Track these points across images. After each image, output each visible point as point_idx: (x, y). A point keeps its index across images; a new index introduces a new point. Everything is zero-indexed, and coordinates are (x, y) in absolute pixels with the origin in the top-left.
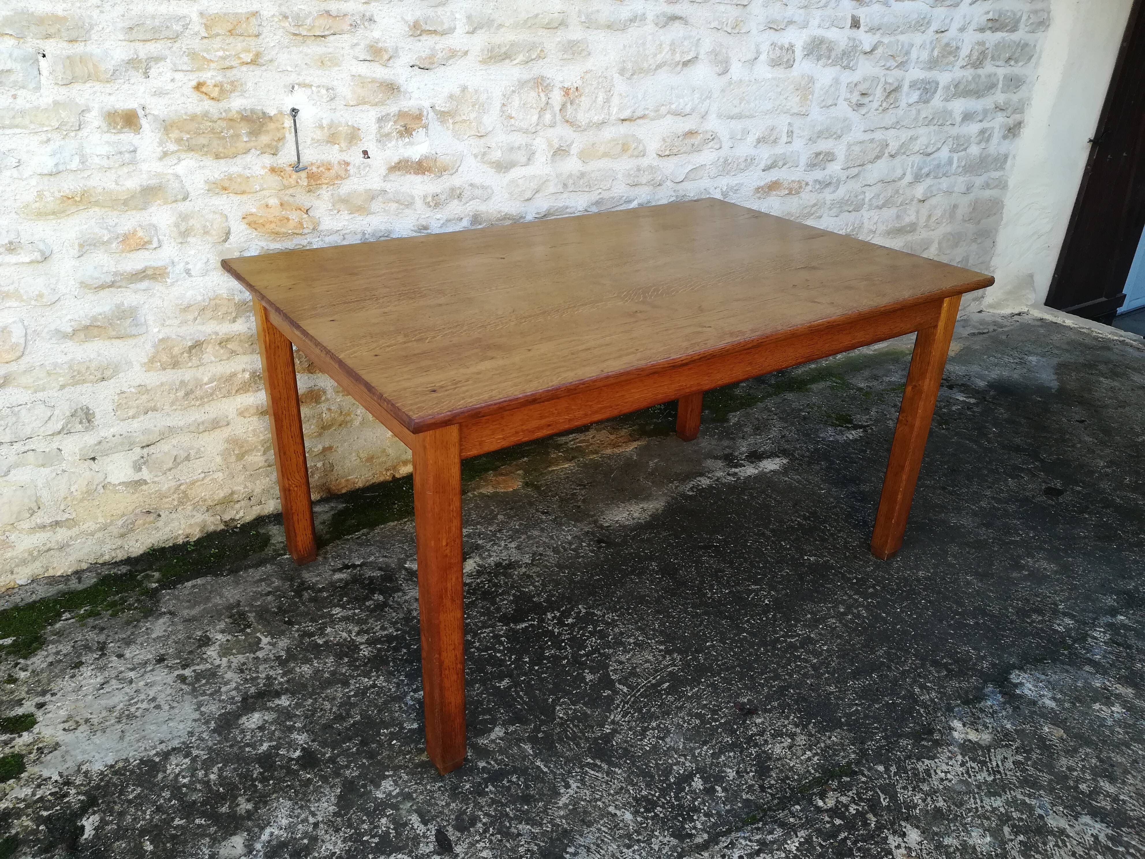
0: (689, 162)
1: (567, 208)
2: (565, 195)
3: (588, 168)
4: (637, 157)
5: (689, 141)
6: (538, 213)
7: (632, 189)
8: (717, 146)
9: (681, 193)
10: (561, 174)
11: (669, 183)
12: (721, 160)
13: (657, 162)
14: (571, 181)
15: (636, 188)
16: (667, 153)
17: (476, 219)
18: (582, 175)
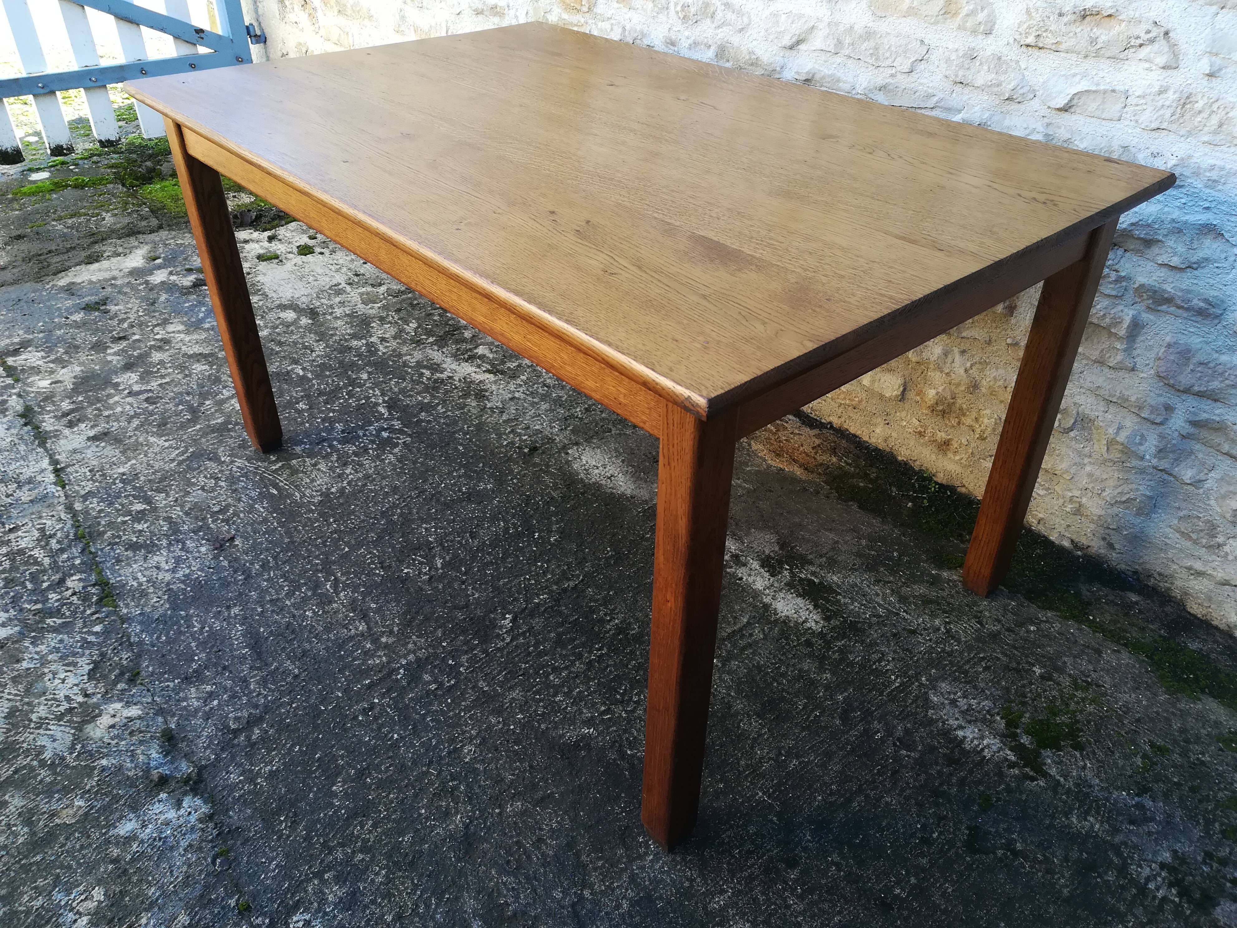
0: (1084, 76)
1: (838, 81)
2: (838, 60)
3: (883, 27)
4: (974, 32)
5: (1084, 30)
6: (797, 73)
7: (958, 88)
8: (1161, 60)
9: (1062, 134)
10: (837, 24)
11: (1035, 104)
12: (1171, 96)
13: (1012, 54)
14: (848, 40)
15: (967, 90)
16: (1031, 40)
17: (722, 51)
18: (869, 34)
